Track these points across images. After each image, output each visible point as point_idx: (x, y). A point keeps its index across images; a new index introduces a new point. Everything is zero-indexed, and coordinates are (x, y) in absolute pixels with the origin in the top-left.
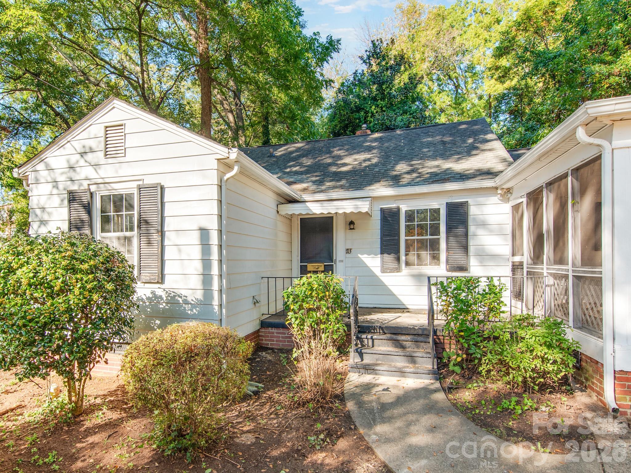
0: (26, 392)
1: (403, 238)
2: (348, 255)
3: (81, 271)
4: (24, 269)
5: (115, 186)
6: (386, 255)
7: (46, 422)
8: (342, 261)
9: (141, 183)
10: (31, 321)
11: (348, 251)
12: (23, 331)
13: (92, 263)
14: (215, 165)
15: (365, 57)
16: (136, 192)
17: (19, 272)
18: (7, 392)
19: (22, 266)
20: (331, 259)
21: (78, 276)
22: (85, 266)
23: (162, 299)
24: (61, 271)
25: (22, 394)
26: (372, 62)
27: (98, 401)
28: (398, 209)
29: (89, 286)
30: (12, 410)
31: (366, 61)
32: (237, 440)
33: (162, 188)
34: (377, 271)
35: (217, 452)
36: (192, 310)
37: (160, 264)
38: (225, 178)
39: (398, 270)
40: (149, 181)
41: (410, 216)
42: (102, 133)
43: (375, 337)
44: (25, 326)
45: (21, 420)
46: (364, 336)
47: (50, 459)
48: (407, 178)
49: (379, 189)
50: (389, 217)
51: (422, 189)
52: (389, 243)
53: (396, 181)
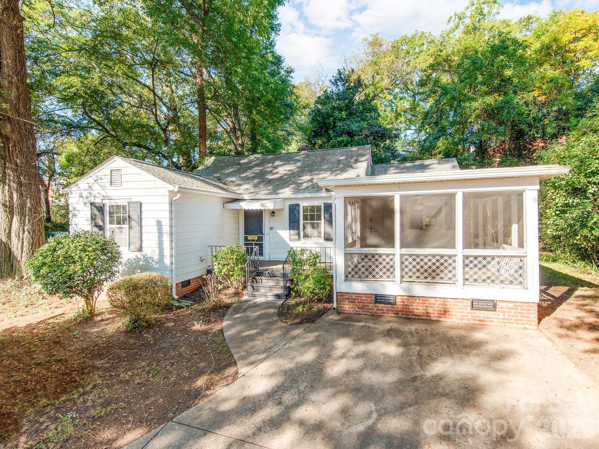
0: (67, 307)
1: (302, 222)
2: (271, 231)
3: (89, 251)
4: (61, 250)
5: (117, 201)
6: (291, 231)
7: (75, 320)
8: (268, 234)
9: (129, 200)
10: (64, 273)
11: (271, 228)
12: (60, 277)
13: (94, 247)
14: (167, 193)
15: (333, 81)
16: (127, 204)
17: (59, 252)
18: (57, 307)
19: (60, 249)
20: (261, 233)
21: (87, 253)
22: (90, 249)
23: (141, 259)
24: (79, 252)
25: (65, 308)
26: (339, 83)
27: (104, 310)
28: (298, 205)
29: (92, 258)
30: (59, 315)
31: (335, 83)
32: (165, 325)
33: (141, 204)
34: (287, 240)
35: (152, 329)
36: (156, 265)
37: (140, 242)
38: (174, 199)
39: (299, 239)
40: (134, 199)
41: (305, 209)
42: (109, 173)
43: (262, 278)
44: (61, 275)
45: (63, 320)
46: (257, 278)
47: (76, 333)
48: (305, 185)
49: (287, 192)
50: (294, 209)
51: (308, 195)
52: (294, 224)
53: (298, 189)
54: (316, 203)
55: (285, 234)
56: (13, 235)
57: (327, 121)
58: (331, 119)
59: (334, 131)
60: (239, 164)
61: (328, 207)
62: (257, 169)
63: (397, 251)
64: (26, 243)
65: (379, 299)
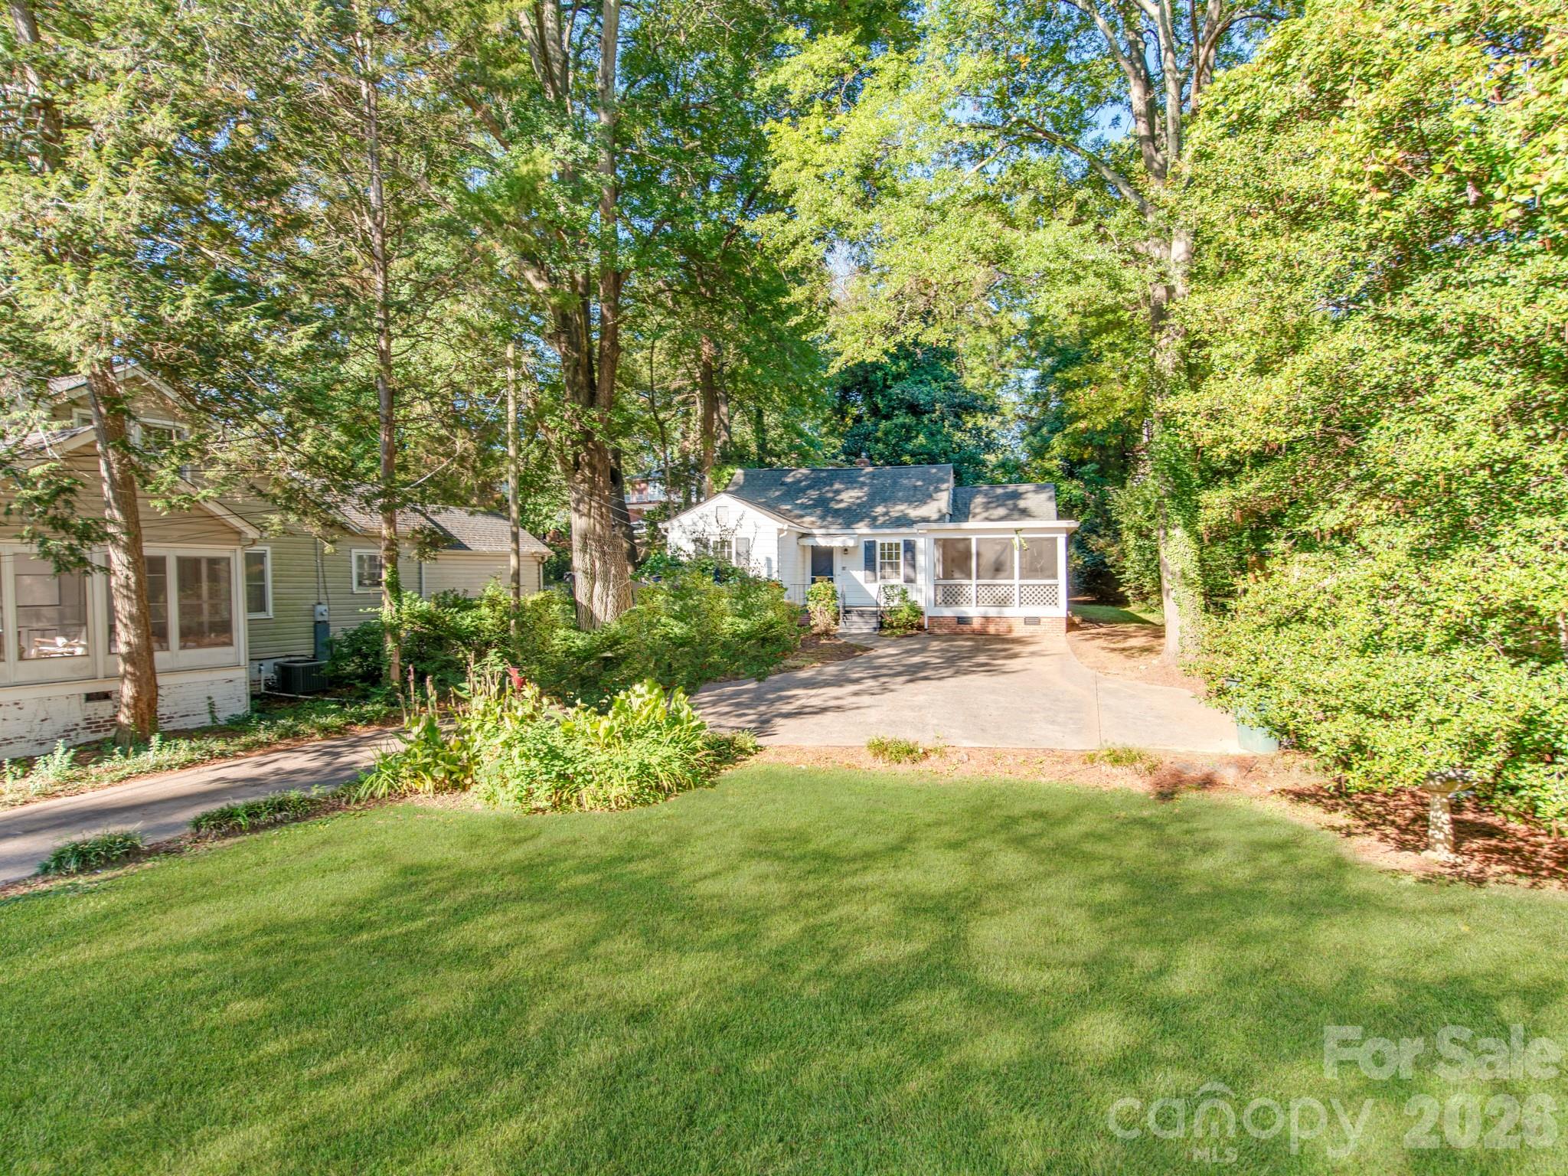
1: (878, 561)
2: (843, 571)
6: (867, 571)
8: (840, 575)
11: (844, 568)
20: (832, 573)
28: (874, 543)
34: (862, 582)
39: (875, 581)
41: (883, 547)
48: (881, 520)
49: (862, 529)
50: (870, 547)
51: (888, 531)
52: (870, 564)
53: (873, 522)
54: (895, 540)
55: (860, 575)
56: (595, 599)
57: (872, 378)
58: (879, 374)
59: (884, 396)
60: (783, 484)
61: (910, 547)
62: (814, 494)
63: (974, 581)
64: (610, 606)
65: (962, 620)
